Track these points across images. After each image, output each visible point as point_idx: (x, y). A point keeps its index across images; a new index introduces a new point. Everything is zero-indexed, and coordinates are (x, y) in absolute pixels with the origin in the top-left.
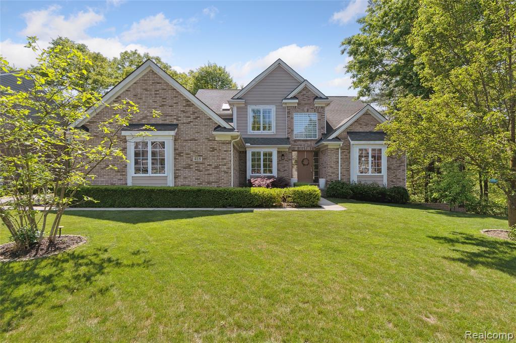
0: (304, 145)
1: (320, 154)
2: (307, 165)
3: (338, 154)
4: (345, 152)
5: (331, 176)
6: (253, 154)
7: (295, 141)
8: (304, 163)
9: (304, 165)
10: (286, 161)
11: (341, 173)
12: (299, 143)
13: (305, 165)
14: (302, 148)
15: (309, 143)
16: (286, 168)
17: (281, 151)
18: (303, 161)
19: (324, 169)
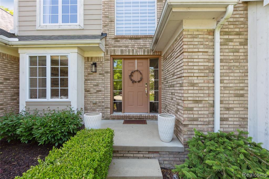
0: (133, 46)
1: (162, 62)
2: (139, 82)
3: (213, 47)
4: (231, 40)
5: (191, 109)
6: (33, 60)
7: (117, 39)
8: (133, 78)
9: (134, 82)
10: (100, 74)
11: (221, 102)
12: (123, 42)
13: (136, 82)
14: (129, 52)
15: (141, 42)
16: (100, 88)
17: (92, 58)
18: (131, 76)
19: (171, 90)
